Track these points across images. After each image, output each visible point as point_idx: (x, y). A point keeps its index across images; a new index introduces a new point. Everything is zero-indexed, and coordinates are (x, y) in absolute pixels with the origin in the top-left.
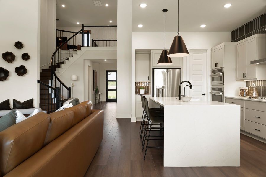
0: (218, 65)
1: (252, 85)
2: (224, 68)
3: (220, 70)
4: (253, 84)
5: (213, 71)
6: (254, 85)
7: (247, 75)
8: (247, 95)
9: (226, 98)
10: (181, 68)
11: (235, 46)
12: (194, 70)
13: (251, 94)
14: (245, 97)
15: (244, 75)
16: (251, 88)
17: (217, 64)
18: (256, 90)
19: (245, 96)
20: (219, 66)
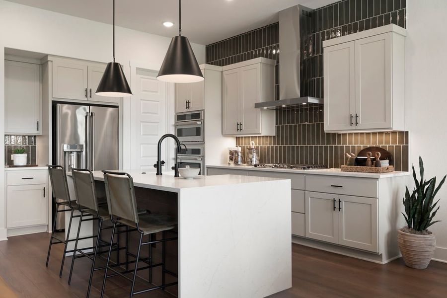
0: (191, 105)
1: (249, 144)
2: (204, 112)
3: (196, 116)
4: (251, 143)
5: (180, 117)
6: (253, 144)
7: (243, 127)
8: (244, 162)
9: (208, 168)
10: (117, 107)
11: (221, 73)
12: (143, 113)
13: (249, 160)
14: (239, 165)
15: (239, 127)
16: (248, 149)
17: (189, 102)
18: (256, 153)
19: (240, 163)
20: (194, 108)
